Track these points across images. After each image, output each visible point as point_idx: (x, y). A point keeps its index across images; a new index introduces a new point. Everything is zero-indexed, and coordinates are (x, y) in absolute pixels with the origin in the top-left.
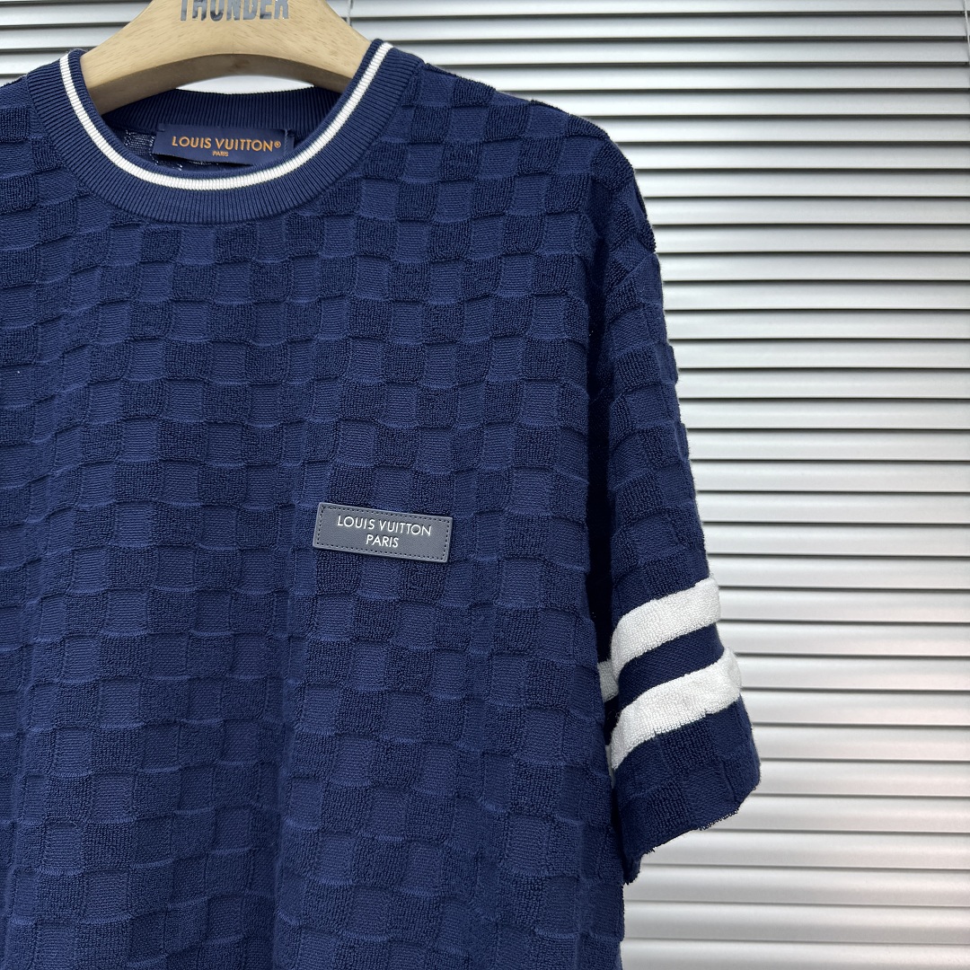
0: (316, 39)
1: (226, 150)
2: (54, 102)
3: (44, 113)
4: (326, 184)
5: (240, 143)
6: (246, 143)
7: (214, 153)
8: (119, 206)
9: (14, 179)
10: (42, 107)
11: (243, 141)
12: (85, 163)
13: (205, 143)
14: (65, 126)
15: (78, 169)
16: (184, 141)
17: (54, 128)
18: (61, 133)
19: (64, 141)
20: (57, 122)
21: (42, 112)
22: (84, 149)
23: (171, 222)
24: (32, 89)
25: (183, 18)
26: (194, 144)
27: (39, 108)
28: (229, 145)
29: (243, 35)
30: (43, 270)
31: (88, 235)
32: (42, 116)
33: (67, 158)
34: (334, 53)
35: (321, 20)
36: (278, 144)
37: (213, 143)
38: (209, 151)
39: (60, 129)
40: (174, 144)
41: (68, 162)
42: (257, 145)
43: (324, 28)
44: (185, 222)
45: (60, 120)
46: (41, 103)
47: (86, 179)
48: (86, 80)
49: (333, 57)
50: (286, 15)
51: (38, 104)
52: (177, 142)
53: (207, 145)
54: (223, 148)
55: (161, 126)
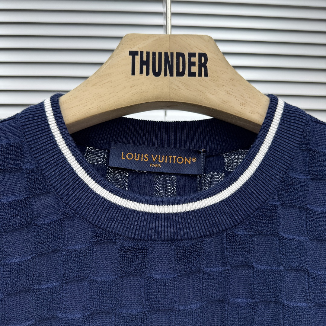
0: (229, 93)
1: (159, 163)
2: (42, 138)
3: (34, 147)
4: (254, 209)
5: (168, 158)
6: (172, 159)
7: (151, 164)
8: (99, 226)
9: (13, 202)
10: (32, 142)
11: (171, 157)
12: (69, 190)
13: (144, 158)
14: (52, 158)
15: (64, 195)
16: (130, 156)
17: (43, 160)
18: (49, 164)
19: (52, 170)
20: (45, 155)
21: (33, 146)
22: (68, 178)
23: (141, 240)
24: (24, 127)
25: (133, 73)
26: (137, 158)
27: (30, 143)
28: (161, 160)
29: (176, 88)
30: (39, 277)
31: (75, 251)
32: (33, 149)
33: (54, 184)
34: (242, 104)
35: (231, 79)
36: (194, 159)
37: (150, 157)
38: (148, 163)
39: (48, 161)
40: (122, 158)
41: (56, 188)
42: (180, 160)
43: (234, 85)
44: (151, 240)
45: (48, 153)
46: (32, 139)
47: (71, 202)
48: (65, 119)
49: (241, 107)
50: (206, 75)
51: (29, 139)
52: (125, 156)
53: (146, 159)
54: (157, 162)
55: (112, 144)
